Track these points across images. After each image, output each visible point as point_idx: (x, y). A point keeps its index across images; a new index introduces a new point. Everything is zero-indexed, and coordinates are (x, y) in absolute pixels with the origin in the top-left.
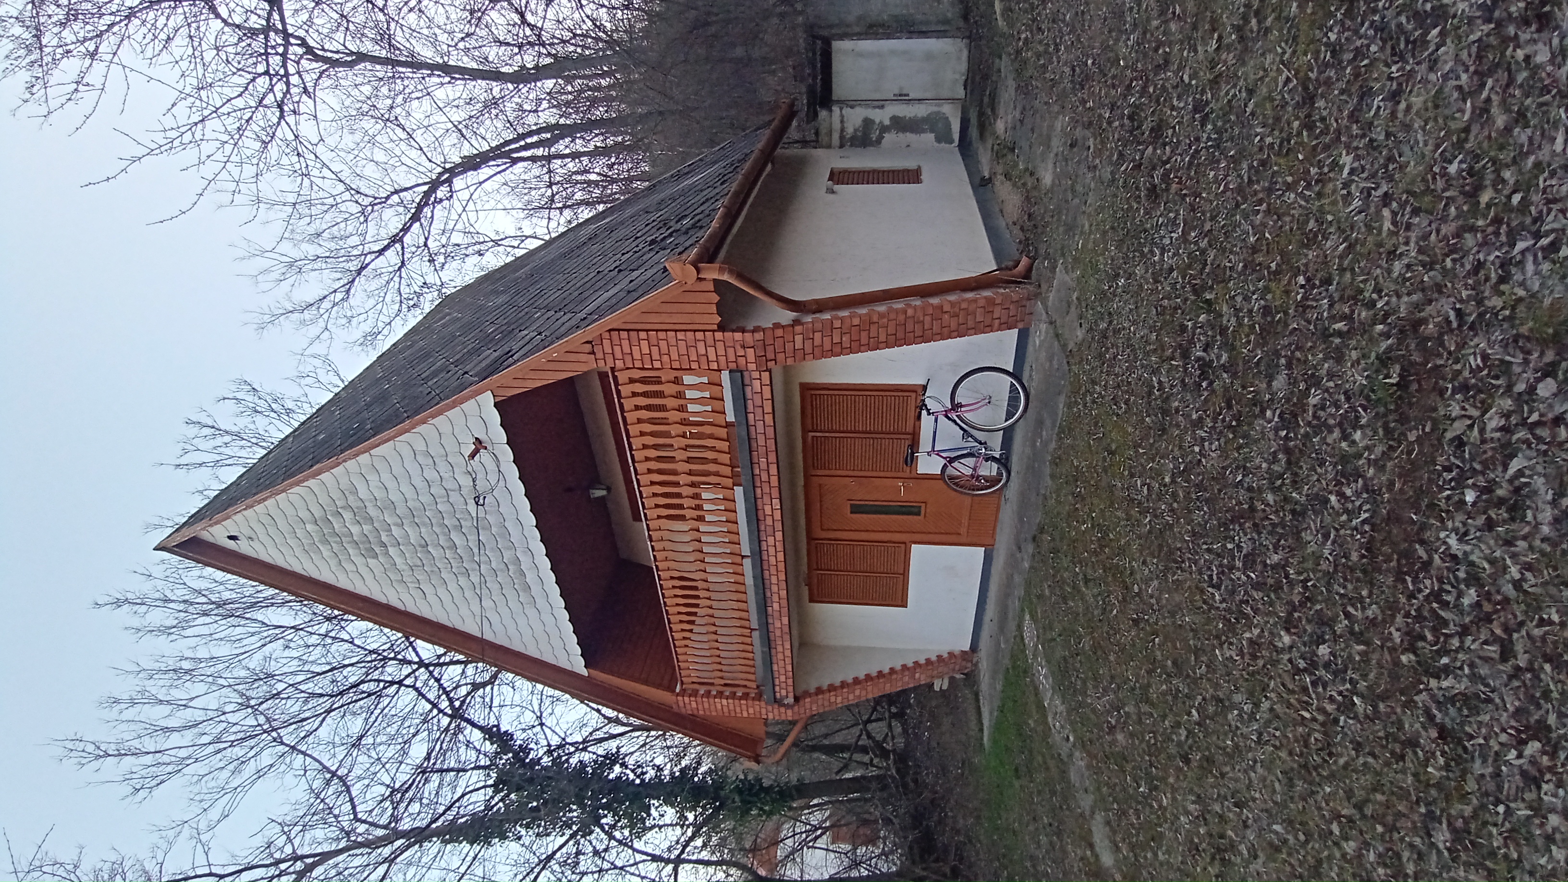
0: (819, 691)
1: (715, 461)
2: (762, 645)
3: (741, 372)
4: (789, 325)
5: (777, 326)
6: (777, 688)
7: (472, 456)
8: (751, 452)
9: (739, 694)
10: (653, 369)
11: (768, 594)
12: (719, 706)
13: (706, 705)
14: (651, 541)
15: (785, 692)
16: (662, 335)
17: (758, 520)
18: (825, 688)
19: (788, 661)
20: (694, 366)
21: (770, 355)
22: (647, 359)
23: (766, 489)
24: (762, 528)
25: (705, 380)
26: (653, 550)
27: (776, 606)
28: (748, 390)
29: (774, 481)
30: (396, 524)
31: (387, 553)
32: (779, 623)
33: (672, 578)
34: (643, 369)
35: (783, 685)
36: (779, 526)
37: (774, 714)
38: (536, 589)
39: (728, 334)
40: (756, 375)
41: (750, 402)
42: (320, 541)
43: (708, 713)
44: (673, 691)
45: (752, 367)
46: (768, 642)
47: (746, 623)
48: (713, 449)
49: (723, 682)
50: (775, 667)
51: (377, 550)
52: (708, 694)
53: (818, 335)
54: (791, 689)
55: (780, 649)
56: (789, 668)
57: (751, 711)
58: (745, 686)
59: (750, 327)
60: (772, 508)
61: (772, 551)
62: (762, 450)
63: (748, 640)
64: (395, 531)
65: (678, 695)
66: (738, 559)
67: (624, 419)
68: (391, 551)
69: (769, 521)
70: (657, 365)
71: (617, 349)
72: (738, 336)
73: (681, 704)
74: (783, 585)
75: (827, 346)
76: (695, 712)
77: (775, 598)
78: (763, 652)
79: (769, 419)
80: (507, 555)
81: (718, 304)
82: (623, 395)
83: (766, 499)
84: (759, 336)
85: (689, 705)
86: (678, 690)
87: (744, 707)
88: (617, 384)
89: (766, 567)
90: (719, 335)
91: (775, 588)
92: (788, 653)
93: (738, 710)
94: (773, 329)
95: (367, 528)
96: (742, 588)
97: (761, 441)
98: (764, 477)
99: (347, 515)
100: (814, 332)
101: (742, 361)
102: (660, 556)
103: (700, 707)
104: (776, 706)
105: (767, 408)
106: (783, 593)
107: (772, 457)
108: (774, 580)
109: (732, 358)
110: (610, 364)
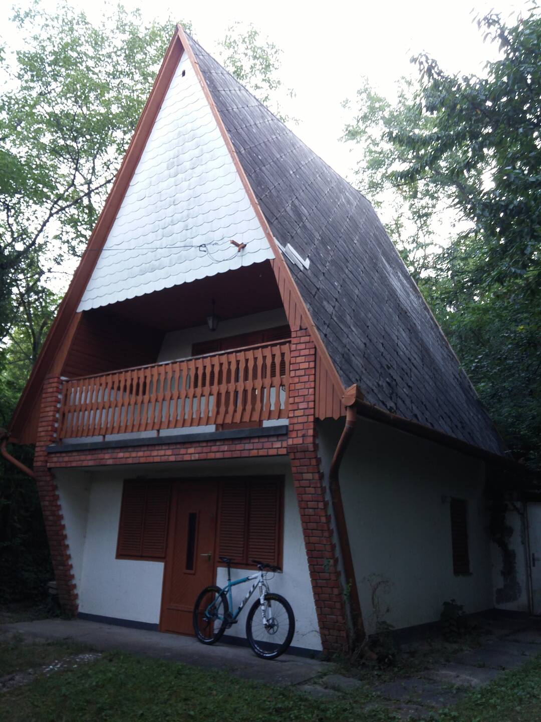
0: (55, 488)
1: (226, 412)
2: (92, 444)
3: (286, 434)
4: (318, 468)
5: (319, 461)
6: (58, 455)
7: (233, 243)
8: (233, 439)
9: (56, 425)
10: (290, 371)
11: (130, 449)
12: (48, 409)
13: (49, 399)
14: (173, 363)
15: (55, 461)
16: (312, 377)
17: (184, 443)
18: (57, 493)
19: (79, 463)
20: (291, 400)
21: (298, 455)
22: (296, 367)
23: (205, 450)
24: (178, 446)
25: (283, 407)
26: (166, 364)
27: (121, 455)
28: (275, 439)
29: (212, 456)
30: (189, 185)
31: (170, 177)
32: (108, 458)
33: (145, 377)
34: (290, 364)
35: (61, 459)
36: (179, 458)
37: (40, 452)
38: (141, 279)
39: (312, 424)
40: (285, 445)
41: (266, 440)
42: (179, 132)
43: (43, 400)
44: (62, 375)
45: (290, 442)
46: (93, 449)
47: (110, 430)
48: (235, 411)
49: (66, 412)
50: (74, 454)
51: (172, 171)
52: (58, 401)
53: (312, 490)
54: (58, 465)
55: (89, 457)
56: (74, 464)
57: (43, 434)
58: (62, 429)
59: (317, 441)
60: (192, 454)
61: (162, 453)
62: (233, 447)
63: (97, 432)
64: (185, 184)
65: (59, 378)
66: (157, 427)
67: (257, 348)
68: (172, 180)
69: (183, 451)
70: (292, 374)
71: (303, 346)
72: (311, 432)
73: (51, 381)
74: (136, 461)
75: (305, 497)
76: (44, 391)
77: (127, 455)
78: (86, 444)
79: (254, 453)
80: (166, 261)
81: (331, 419)
82: (274, 348)
83: (199, 449)
84: (311, 448)
85: (50, 387)
86: (63, 378)
87: (45, 429)
88: (281, 344)
89: (150, 448)
90: (311, 419)
91: (134, 454)
92: (85, 464)
93: (44, 424)
94: (316, 458)
95: (187, 165)
96: (136, 428)
97: (239, 447)
98: (214, 448)
99: (196, 152)
100: (315, 488)
101: (294, 434)
102: (162, 369)
103: (49, 395)
104: (46, 453)
105: (261, 453)
106: (130, 461)
107: (228, 455)
108: (140, 454)
109: (297, 427)
110: (294, 341)
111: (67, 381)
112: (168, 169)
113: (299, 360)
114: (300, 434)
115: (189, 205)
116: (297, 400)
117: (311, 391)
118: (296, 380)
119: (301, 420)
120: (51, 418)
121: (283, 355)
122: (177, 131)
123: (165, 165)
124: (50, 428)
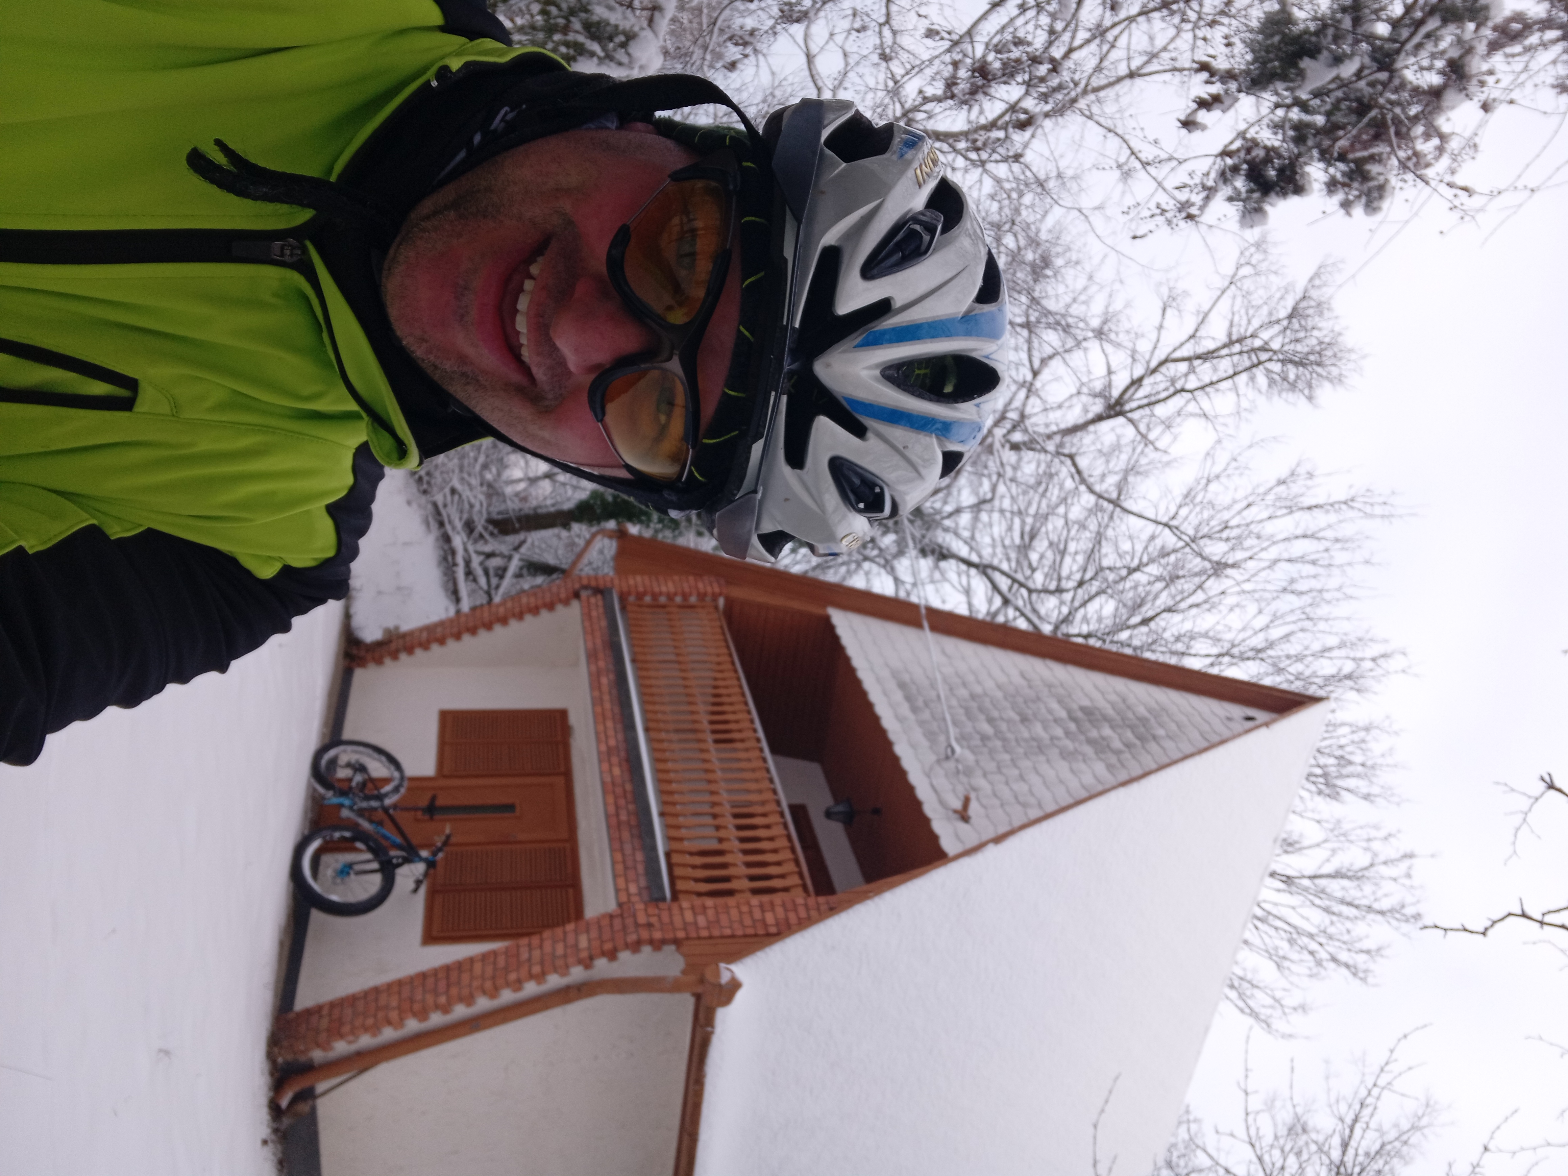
3: (650, 899)
5: (612, 955)
7: (967, 801)
12: (671, 585)
13: (686, 585)
22: (768, 909)
31: (1069, 711)
34: (771, 899)
40: (635, 899)
42: (1147, 720)
43: (684, 578)
49: (669, 610)
58: (640, 606)
61: (611, 733)
67: (794, 853)
68: (1063, 714)
72: (657, 935)
77: (605, 688)
80: (926, 715)
82: (796, 876)
84: (632, 938)
85: (708, 585)
86: (721, 601)
88: (804, 885)
95: (1094, 734)
98: (622, 802)
99: (1117, 744)
103: (694, 584)
110: (812, 901)
111: (716, 608)
112: (1083, 709)
113: (780, 911)
114: (654, 920)
115: (1026, 740)
116: (711, 913)
117: (728, 932)
118: (745, 909)
119: (677, 920)
120: (656, 590)
121: (786, 889)
122: (1146, 714)
123: (1086, 703)
124: (641, 589)
